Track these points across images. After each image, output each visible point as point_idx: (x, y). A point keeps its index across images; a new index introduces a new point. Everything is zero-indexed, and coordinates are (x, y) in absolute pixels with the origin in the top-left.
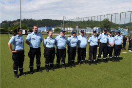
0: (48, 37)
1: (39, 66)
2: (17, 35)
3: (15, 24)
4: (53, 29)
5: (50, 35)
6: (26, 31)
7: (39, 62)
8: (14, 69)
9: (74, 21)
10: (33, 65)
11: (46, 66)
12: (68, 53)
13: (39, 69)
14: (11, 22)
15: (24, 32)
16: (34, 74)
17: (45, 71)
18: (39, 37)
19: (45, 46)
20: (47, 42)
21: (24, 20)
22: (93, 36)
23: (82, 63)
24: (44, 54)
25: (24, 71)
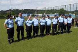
0: (28, 20)
1: (23, 37)
2: (10, 19)
3: (8, 12)
4: (31, 15)
5: (29, 18)
6: (15, 17)
7: (23, 35)
8: (8, 39)
9: (43, 10)
10: (19, 36)
11: (27, 36)
12: (40, 29)
13: (23, 38)
14: (5, 11)
15: (13, 17)
16: (20, 41)
17: (26, 40)
18: (22, 20)
19: (26, 25)
20: (27, 23)
21: (13, 10)
22: (54, 18)
23: (48, 34)
24: (26, 30)
25: (14, 40)
